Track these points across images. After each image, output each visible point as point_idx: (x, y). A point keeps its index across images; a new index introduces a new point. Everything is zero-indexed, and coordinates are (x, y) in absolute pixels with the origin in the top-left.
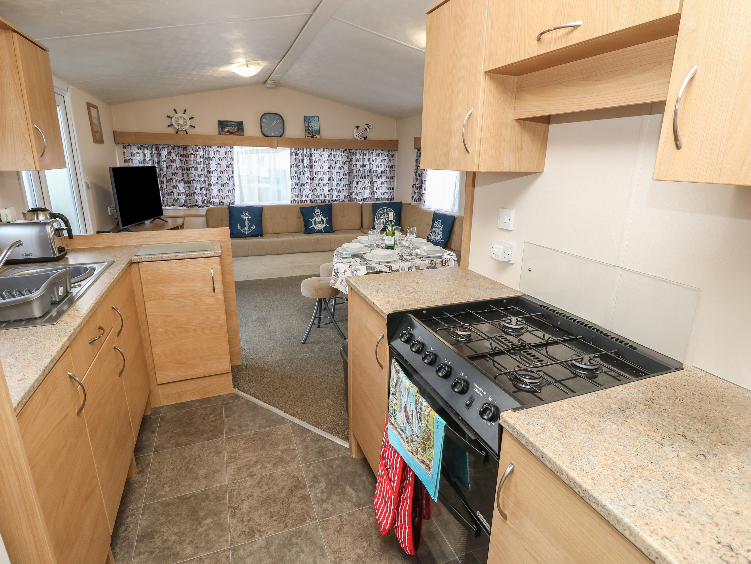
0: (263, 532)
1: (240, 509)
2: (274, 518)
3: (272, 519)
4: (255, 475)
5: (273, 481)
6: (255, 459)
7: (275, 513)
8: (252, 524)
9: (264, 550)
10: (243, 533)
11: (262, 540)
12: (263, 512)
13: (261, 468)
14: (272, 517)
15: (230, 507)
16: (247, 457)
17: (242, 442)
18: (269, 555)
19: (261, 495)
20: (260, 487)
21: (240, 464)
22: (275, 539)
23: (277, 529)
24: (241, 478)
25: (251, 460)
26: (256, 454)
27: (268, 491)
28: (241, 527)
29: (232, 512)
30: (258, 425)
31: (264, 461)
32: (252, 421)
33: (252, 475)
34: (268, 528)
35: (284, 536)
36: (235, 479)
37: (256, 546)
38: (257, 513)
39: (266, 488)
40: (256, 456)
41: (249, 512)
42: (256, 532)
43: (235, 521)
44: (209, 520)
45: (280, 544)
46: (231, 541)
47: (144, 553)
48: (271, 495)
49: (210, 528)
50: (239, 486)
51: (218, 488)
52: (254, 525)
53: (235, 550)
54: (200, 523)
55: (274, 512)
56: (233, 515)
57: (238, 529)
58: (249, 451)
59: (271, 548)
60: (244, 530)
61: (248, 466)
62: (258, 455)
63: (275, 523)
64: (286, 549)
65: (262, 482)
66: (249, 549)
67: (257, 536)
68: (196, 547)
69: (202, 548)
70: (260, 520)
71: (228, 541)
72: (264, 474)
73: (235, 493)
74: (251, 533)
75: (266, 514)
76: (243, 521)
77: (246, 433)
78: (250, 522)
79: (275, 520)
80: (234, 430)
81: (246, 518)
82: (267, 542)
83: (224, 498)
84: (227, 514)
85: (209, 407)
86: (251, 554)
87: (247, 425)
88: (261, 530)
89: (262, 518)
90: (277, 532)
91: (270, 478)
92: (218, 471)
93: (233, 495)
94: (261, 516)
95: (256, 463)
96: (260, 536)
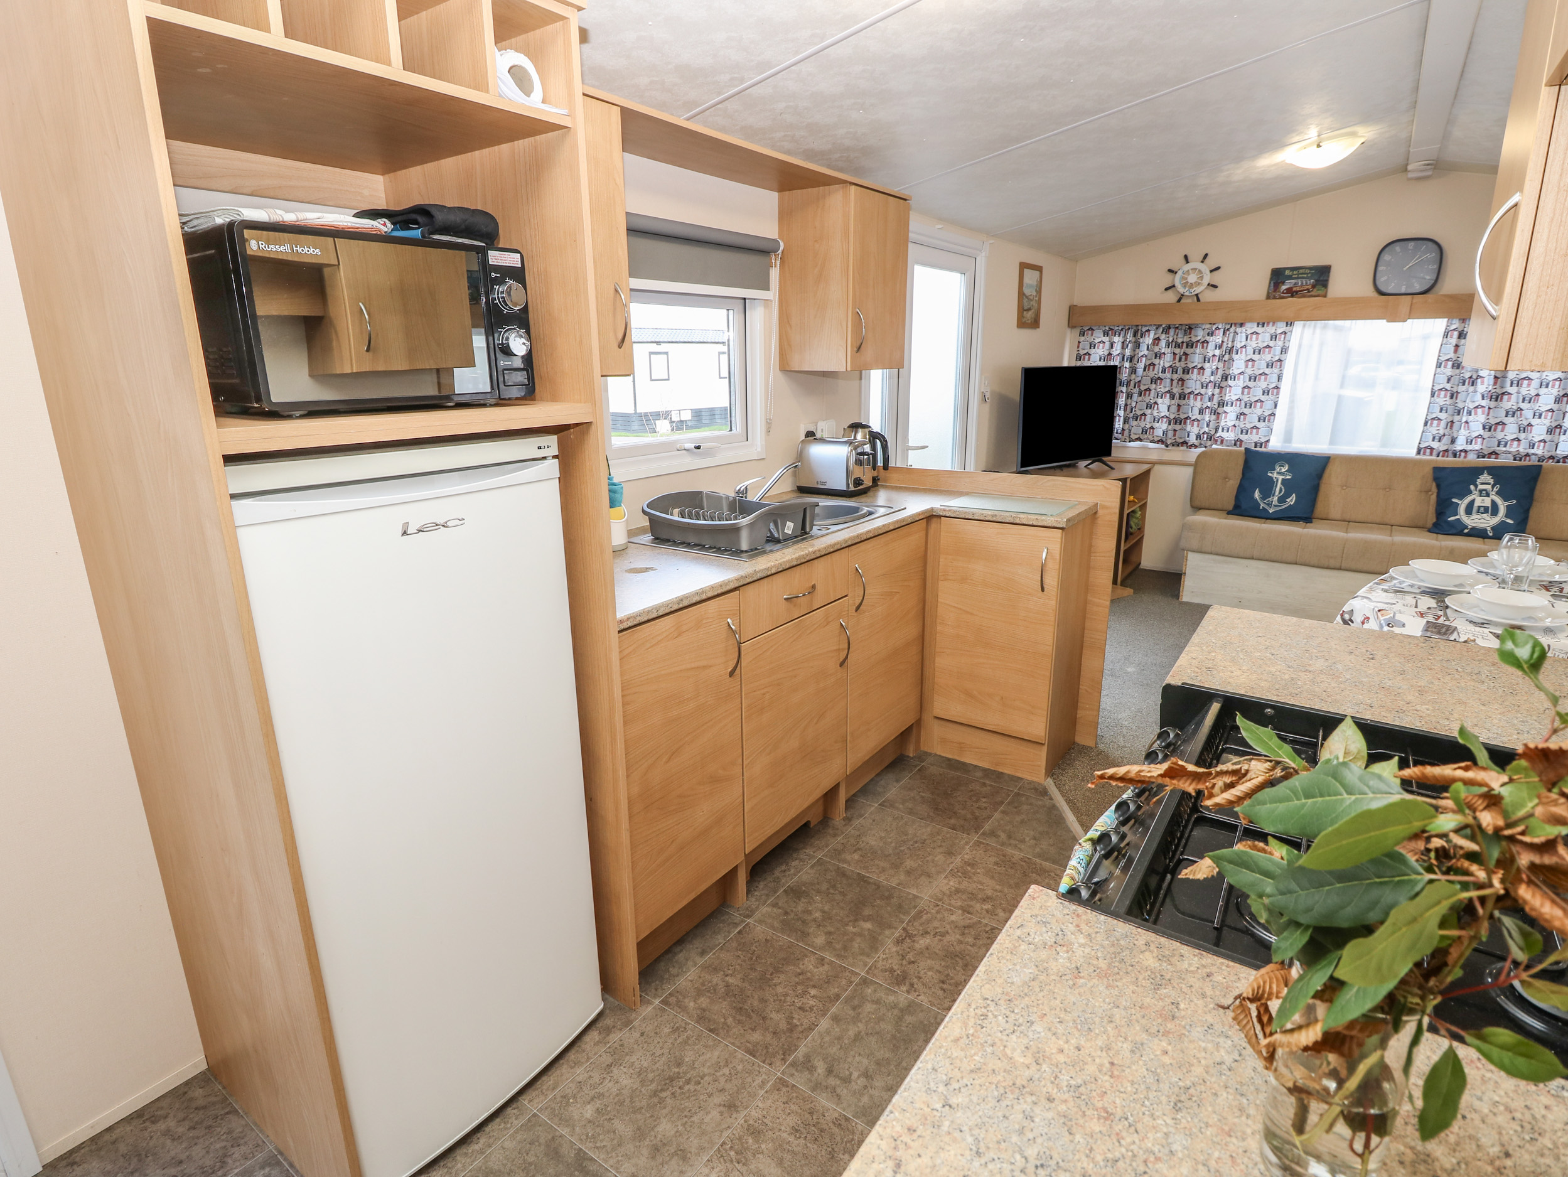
0: (915, 991)
1: (914, 941)
2: (945, 986)
3: (941, 985)
4: (971, 914)
5: (988, 938)
6: (989, 893)
7: (953, 981)
8: (911, 969)
9: (896, 1012)
10: (892, 971)
11: (906, 998)
12: (937, 967)
13: (987, 911)
14: (943, 982)
15: (904, 929)
16: (982, 884)
17: (993, 859)
18: (897, 1022)
19: (955, 944)
20: (963, 934)
21: (965, 884)
22: (922, 1011)
23: (936, 1003)
24: (950, 905)
25: (984, 890)
26: (998, 887)
27: (969, 947)
28: (895, 963)
29: (901, 936)
30: (1038, 850)
31: (1001, 904)
32: (1035, 838)
33: (966, 910)
34: (925, 990)
35: (936, 1018)
36: (940, 900)
37: (891, 998)
38: (929, 962)
39: (970, 940)
40: (996, 890)
41: (922, 953)
42: (907, 984)
43: (894, 949)
44: (868, 925)
45: (922, 1022)
46: (870, 969)
47: (779, 908)
48: (968, 955)
49: (861, 935)
50: (937, 913)
51: (911, 896)
52: (912, 973)
53: (865, 982)
54: (856, 920)
55: (952, 978)
56: (899, 942)
57: (890, 961)
58: (993, 878)
59: (906, 1017)
60: (895, 968)
61: (973, 896)
62: (1000, 891)
63: (940, 993)
64: (923, 1035)
65: (971, 930)
66: (881, 994)
67: (904, 988)
68: (829, 943)
69: (835, 949)
70: (925, 973)
71: (866, 966)
72: (984, 921)
73: (925, 917)
74: (901, 979)
75: (940, 972)
76: (903, 957)
77: (1010, 851)
78: (912, 965)
79: (944, 990)
80: (997, 836)
81: (910, 957)
82: (909, 1006)
83: (907, 913)
84: (893, 934)
85: (991, 786)
86: (878, 1002)
87: (1023, 841)
88: (916, 986)
89: (930, 973)
90: (932, 1004)
91: (987, 932)
92: (929, 876)
93: (921, 917)
94: (930, 969)
95: (986, 899)
96: (908, 992)
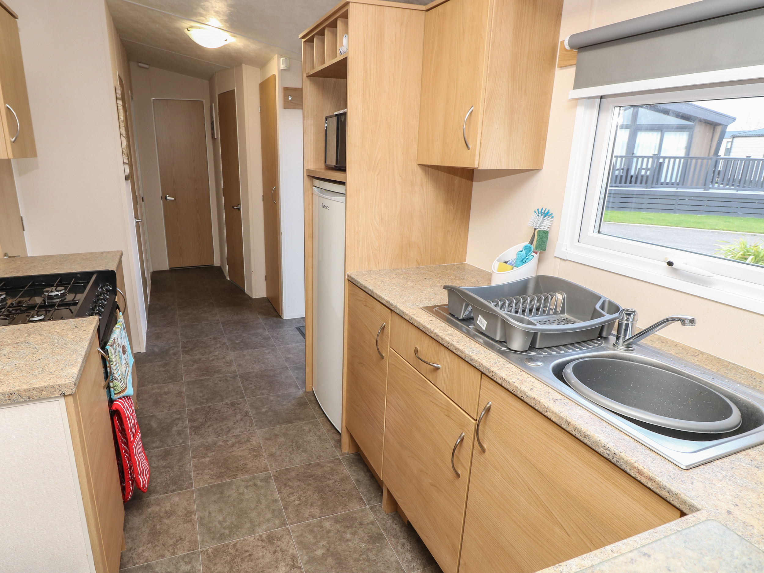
0: (258, 539)
1: (288, 565)
2: (247, 554)
3: (250, 553)
7: (246, 560)
8: (272, 548)
9: (256, 523)
10: (279, 539)
11: (258, 532)
12: (261, 561)
14: (250, 555)
15: (300, 568)
18: (251, 520)
22: (246, 533)
23: (244, 542)
28: (283, 544)
29: (297, 562)
34: (254, 544)
35: (237, 535)
37: (264, 527)
38: (268, 560)
41: (276, 562)
42: (265, 539)
43: (291, 551)
44: (319, 553)
45: (241, 528)
46: (289, 531)
47: (368, 524)
49: (315, 544)
52: (269, 546)
53: (284, 524)
54: (328, 550)
55: (248, 561)
56: (294, 558)
57: (285, 543)
59: (250, 525)
60: (279, 542)
63: (246, 549)
64: (235, 524)
66: (270, 525)
67: (264, 536)
68: (321, 527)
69: (316, 527)
70: (263, 552)
71: (292, 531)
74: (270, 539)
75: (257, 559)
76: (281, 550)
78: (273, 550)
79: (246, 551)
81: (279, 554)
82: (254, 530)
84: (302, 560)
86: (268, 521)
88: (260, 542)
89: (261, 554)
90: (244, 540)
94: (263, 557)
96: (261, 536)
